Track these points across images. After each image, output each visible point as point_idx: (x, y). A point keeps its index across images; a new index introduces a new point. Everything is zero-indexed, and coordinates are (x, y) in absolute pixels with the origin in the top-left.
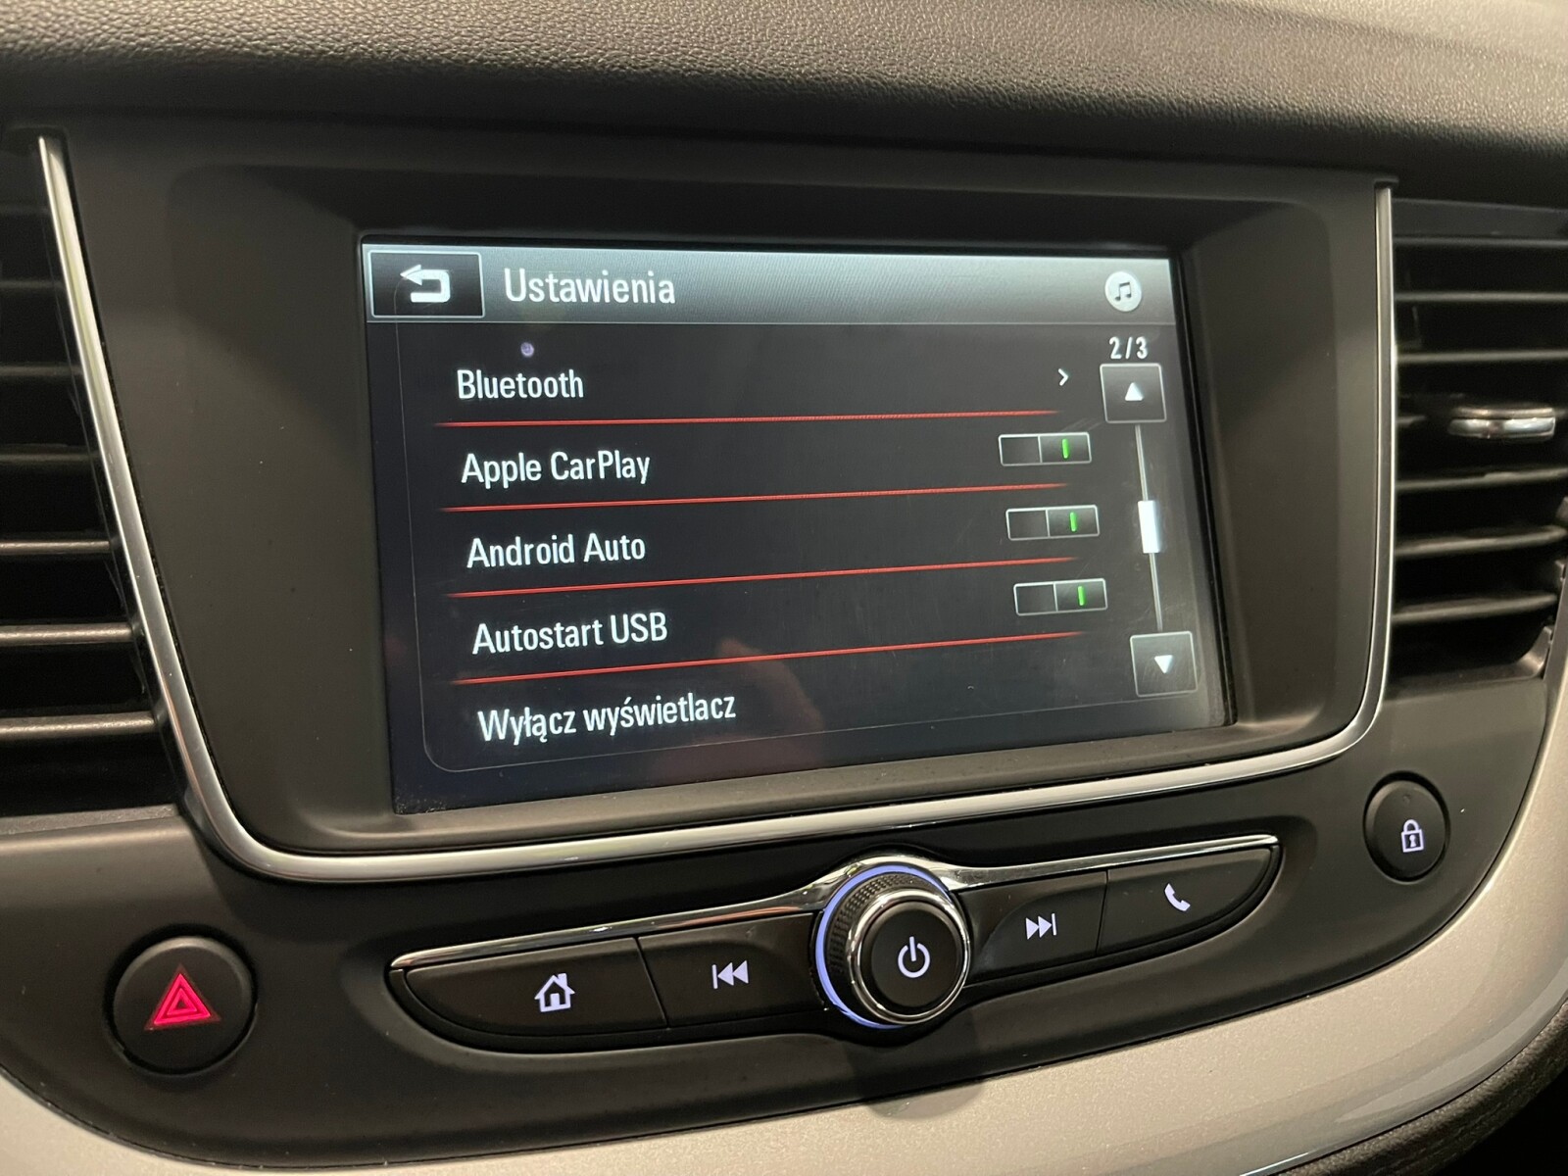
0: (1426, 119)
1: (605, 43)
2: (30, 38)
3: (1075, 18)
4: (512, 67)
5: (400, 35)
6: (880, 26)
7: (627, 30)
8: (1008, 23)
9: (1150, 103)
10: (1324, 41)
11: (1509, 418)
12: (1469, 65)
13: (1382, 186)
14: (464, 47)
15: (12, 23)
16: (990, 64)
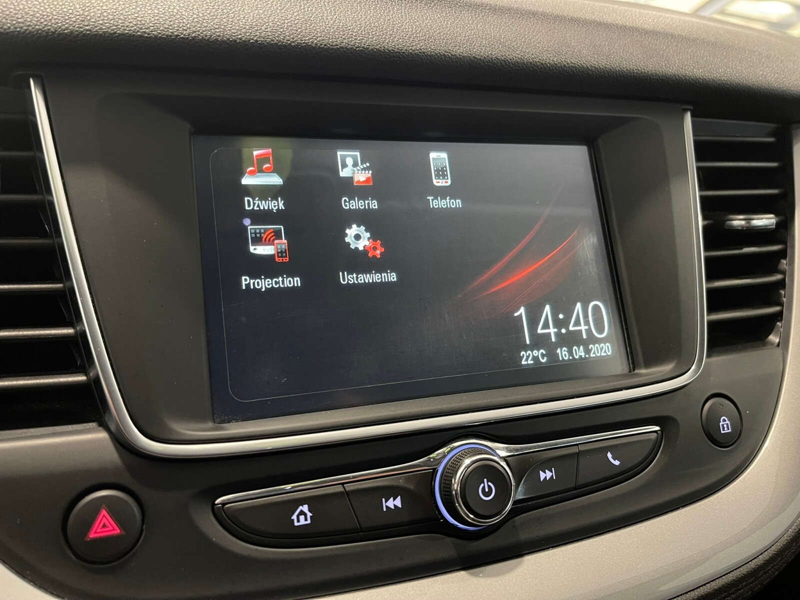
0: (706, 76)
1: (317, 34)
2: (29, 26)
3: (539, 28)
4: (272, 44)
5: (216, 28)
6: (448, 29)
7: (327, 28)
8: (508, 29)
9: (578, 67)
10: (655, 41)
11: (753, 219)
12: (723, 53)
13: (685, 110)
14: (247, 34)
15: (20, 18)
16: (502, 47)
